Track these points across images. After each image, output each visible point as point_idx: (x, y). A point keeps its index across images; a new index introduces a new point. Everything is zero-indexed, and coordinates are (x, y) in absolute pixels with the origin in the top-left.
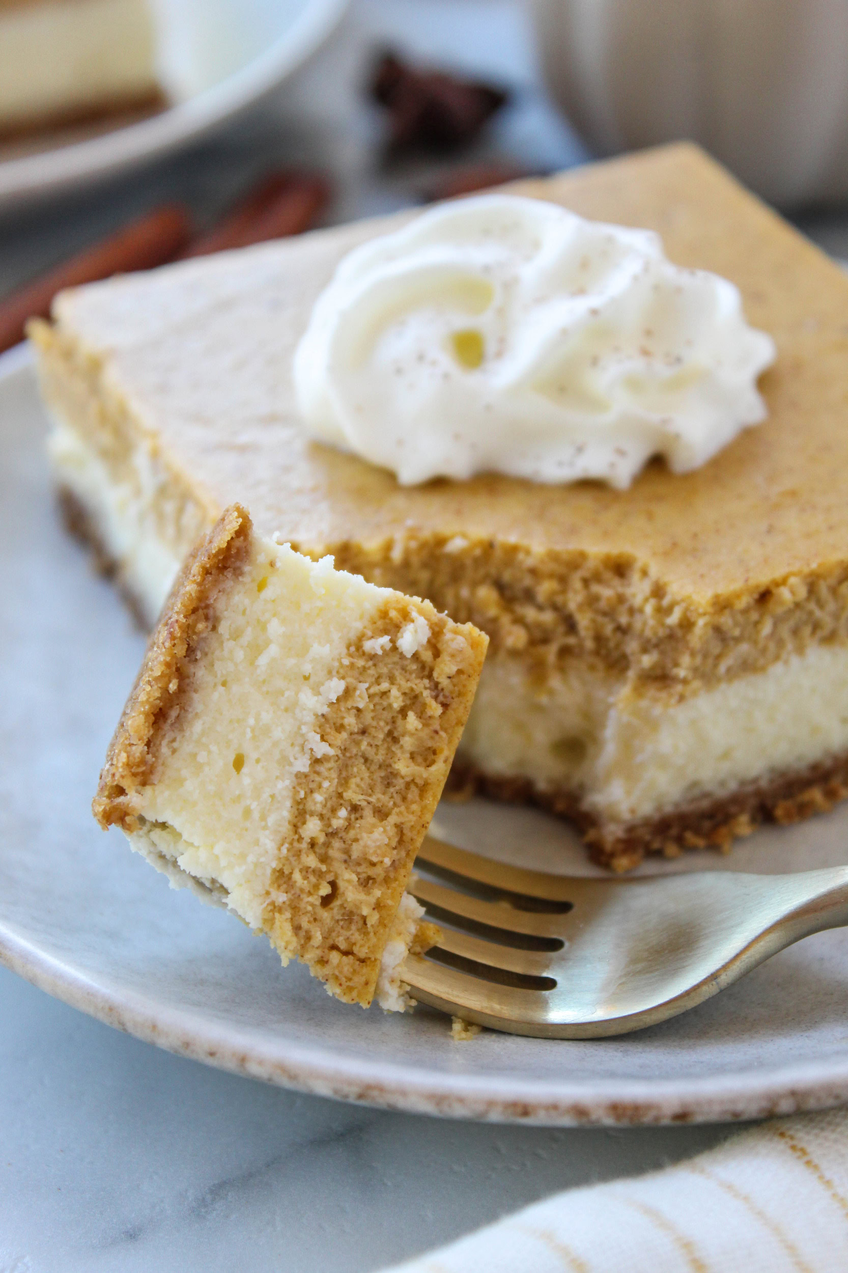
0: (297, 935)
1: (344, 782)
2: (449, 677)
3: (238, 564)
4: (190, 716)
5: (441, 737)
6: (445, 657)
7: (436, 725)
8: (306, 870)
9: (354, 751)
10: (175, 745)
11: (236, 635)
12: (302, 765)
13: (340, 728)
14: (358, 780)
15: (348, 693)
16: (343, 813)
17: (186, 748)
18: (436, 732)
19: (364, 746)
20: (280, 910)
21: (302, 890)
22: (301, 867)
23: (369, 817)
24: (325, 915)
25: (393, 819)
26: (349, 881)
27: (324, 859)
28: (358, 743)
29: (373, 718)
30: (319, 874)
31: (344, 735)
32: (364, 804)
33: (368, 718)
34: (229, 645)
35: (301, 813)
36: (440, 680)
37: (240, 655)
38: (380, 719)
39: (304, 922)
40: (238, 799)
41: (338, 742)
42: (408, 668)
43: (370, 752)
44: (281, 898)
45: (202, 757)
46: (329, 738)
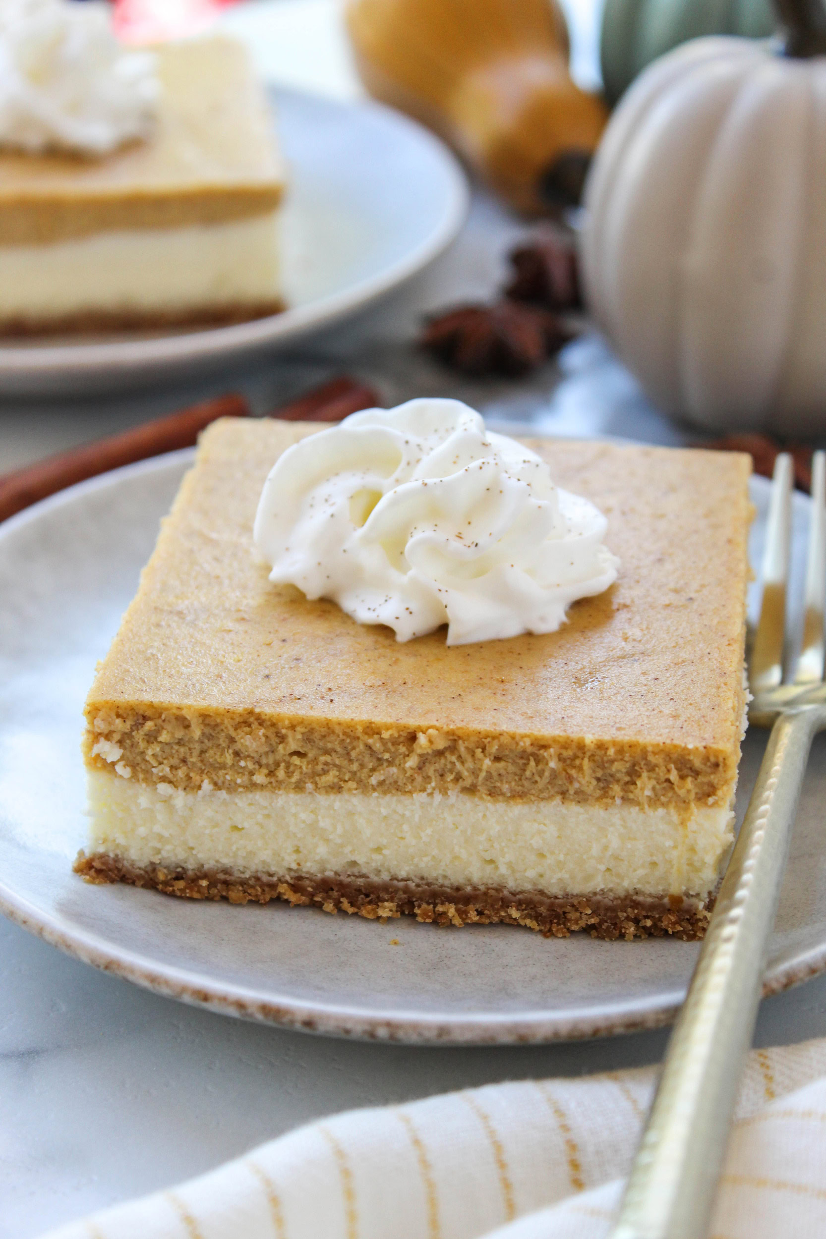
0: (328, 771)
1: (223, 766)
2: (125, 721)
3: (111, 862)
4: (219, 866)
5: (166, 717)
6: (112, 728)
7: (160, 722)
8: (289, 774)
9: (199, 764)
10: (242, 869)
11: (158, 852)
12: (223, 794)
13: (189, 778)
14: (217, 757)
15: (164, 779)
16: (242, 763)
17: (241, 862)
18: (164, 721)
19: (194, 759)
20: (316, 784)
21: (301, 773)
22: (287, 778)
23: (237, 746)
24: (311, 755)
25: (232, 733)
26: (285, 749)
27: (277, 765)
28: (193, 763)
29: (173, 757)
30: (288, 766)
31: (192, 775)
32: (231, 751)
33: (175, 761)
34: (164, 854)
35: (253, 786)
36: (129, 727)
37: (169, 847)
38: (171, 752)
39: (319, 767)
40: (262, 826)
41: (198, 778)
42: (130, 744)
43: (196, 753)
44: (310, 786)
45: (242, 853)
46: (197, 783)
